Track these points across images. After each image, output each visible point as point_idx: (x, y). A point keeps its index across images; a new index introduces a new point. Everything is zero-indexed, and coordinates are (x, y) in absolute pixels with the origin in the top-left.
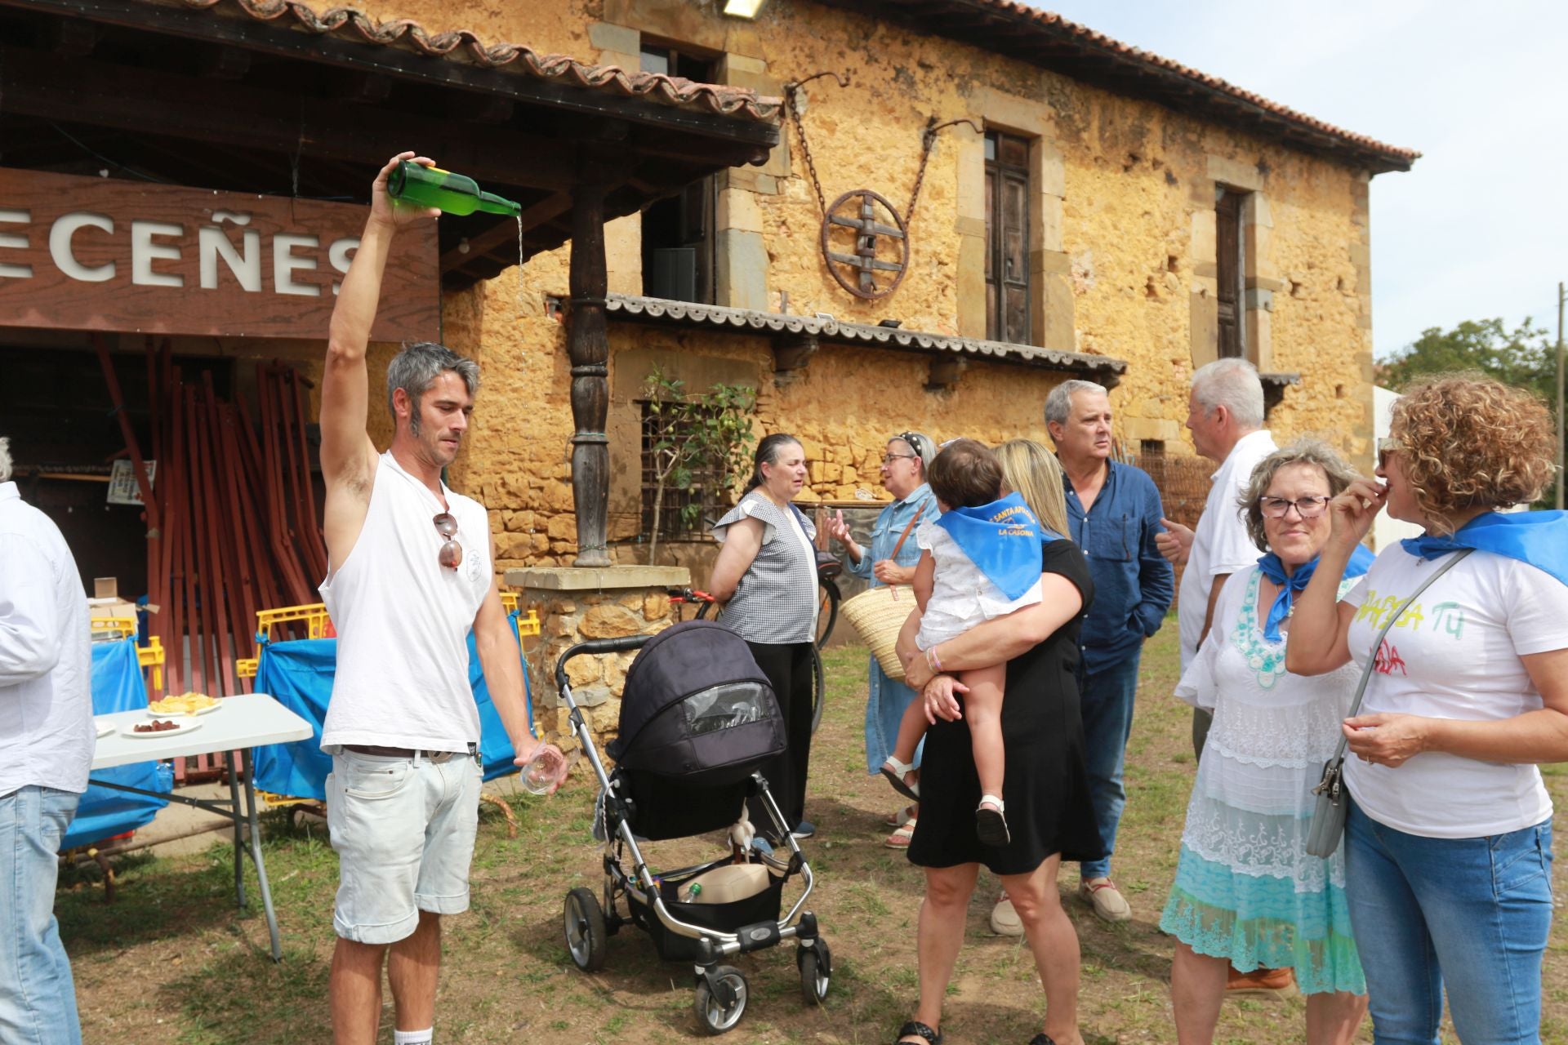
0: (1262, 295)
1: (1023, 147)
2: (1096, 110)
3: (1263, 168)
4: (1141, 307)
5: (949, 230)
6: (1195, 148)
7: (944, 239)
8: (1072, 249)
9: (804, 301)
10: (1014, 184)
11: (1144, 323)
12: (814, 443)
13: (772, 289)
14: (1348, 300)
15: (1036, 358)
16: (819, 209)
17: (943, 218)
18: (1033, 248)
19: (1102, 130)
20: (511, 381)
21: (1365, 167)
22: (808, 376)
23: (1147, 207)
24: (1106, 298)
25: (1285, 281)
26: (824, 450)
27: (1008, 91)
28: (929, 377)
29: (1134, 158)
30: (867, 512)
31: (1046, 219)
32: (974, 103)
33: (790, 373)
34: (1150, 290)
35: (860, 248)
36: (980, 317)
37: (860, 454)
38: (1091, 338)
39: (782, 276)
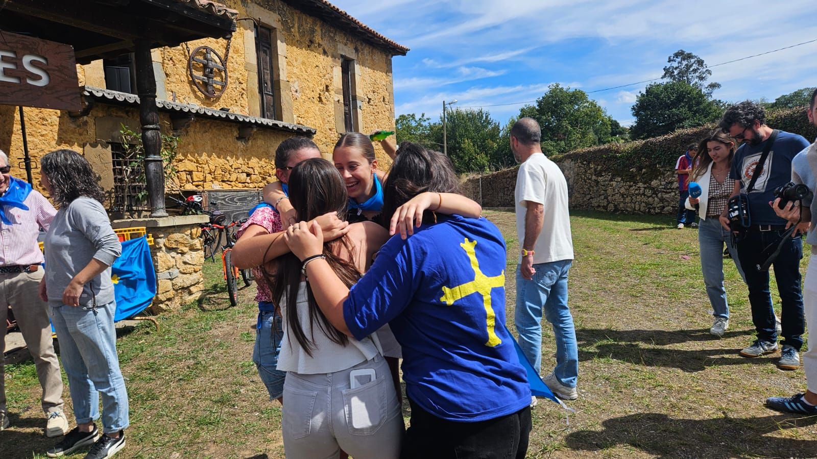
0: (359, 103)
1: (267, 32)
2: (296, 19)
3: (357, 50)
4: (317, 107)
5: (242, 68)
6: (332, 39)
7: (240, 72)
8: (291, 80)
9: (183, 97)
10: (265, 49)
11: (319, 113)
12: (193, 163)
13: (168, 90)
14: (387, 106)
15: (284, 127)
16: (187, 54)
17: (239, 62)
18: (275, 79)
19: (299, 28)
20: (40, 131)
21: (390, 52)
22: (187, 132)
23: (317, 64)
24: (304, 102)
25: (366, 97)
26: (197, 166)
27: (262, 6)
28: (239, 134)
29: (311, 42)
30: (223, 193)
31: (280, 66)
32: (249, 10)
33: (179, 131)
34: (320, 100)
35: (206, 73)
36: (258, 108)
37: (213, 168)
38: (300, 119)
39: (173, 85)
